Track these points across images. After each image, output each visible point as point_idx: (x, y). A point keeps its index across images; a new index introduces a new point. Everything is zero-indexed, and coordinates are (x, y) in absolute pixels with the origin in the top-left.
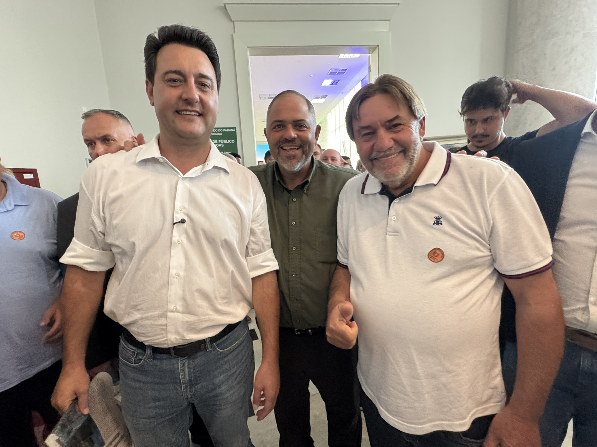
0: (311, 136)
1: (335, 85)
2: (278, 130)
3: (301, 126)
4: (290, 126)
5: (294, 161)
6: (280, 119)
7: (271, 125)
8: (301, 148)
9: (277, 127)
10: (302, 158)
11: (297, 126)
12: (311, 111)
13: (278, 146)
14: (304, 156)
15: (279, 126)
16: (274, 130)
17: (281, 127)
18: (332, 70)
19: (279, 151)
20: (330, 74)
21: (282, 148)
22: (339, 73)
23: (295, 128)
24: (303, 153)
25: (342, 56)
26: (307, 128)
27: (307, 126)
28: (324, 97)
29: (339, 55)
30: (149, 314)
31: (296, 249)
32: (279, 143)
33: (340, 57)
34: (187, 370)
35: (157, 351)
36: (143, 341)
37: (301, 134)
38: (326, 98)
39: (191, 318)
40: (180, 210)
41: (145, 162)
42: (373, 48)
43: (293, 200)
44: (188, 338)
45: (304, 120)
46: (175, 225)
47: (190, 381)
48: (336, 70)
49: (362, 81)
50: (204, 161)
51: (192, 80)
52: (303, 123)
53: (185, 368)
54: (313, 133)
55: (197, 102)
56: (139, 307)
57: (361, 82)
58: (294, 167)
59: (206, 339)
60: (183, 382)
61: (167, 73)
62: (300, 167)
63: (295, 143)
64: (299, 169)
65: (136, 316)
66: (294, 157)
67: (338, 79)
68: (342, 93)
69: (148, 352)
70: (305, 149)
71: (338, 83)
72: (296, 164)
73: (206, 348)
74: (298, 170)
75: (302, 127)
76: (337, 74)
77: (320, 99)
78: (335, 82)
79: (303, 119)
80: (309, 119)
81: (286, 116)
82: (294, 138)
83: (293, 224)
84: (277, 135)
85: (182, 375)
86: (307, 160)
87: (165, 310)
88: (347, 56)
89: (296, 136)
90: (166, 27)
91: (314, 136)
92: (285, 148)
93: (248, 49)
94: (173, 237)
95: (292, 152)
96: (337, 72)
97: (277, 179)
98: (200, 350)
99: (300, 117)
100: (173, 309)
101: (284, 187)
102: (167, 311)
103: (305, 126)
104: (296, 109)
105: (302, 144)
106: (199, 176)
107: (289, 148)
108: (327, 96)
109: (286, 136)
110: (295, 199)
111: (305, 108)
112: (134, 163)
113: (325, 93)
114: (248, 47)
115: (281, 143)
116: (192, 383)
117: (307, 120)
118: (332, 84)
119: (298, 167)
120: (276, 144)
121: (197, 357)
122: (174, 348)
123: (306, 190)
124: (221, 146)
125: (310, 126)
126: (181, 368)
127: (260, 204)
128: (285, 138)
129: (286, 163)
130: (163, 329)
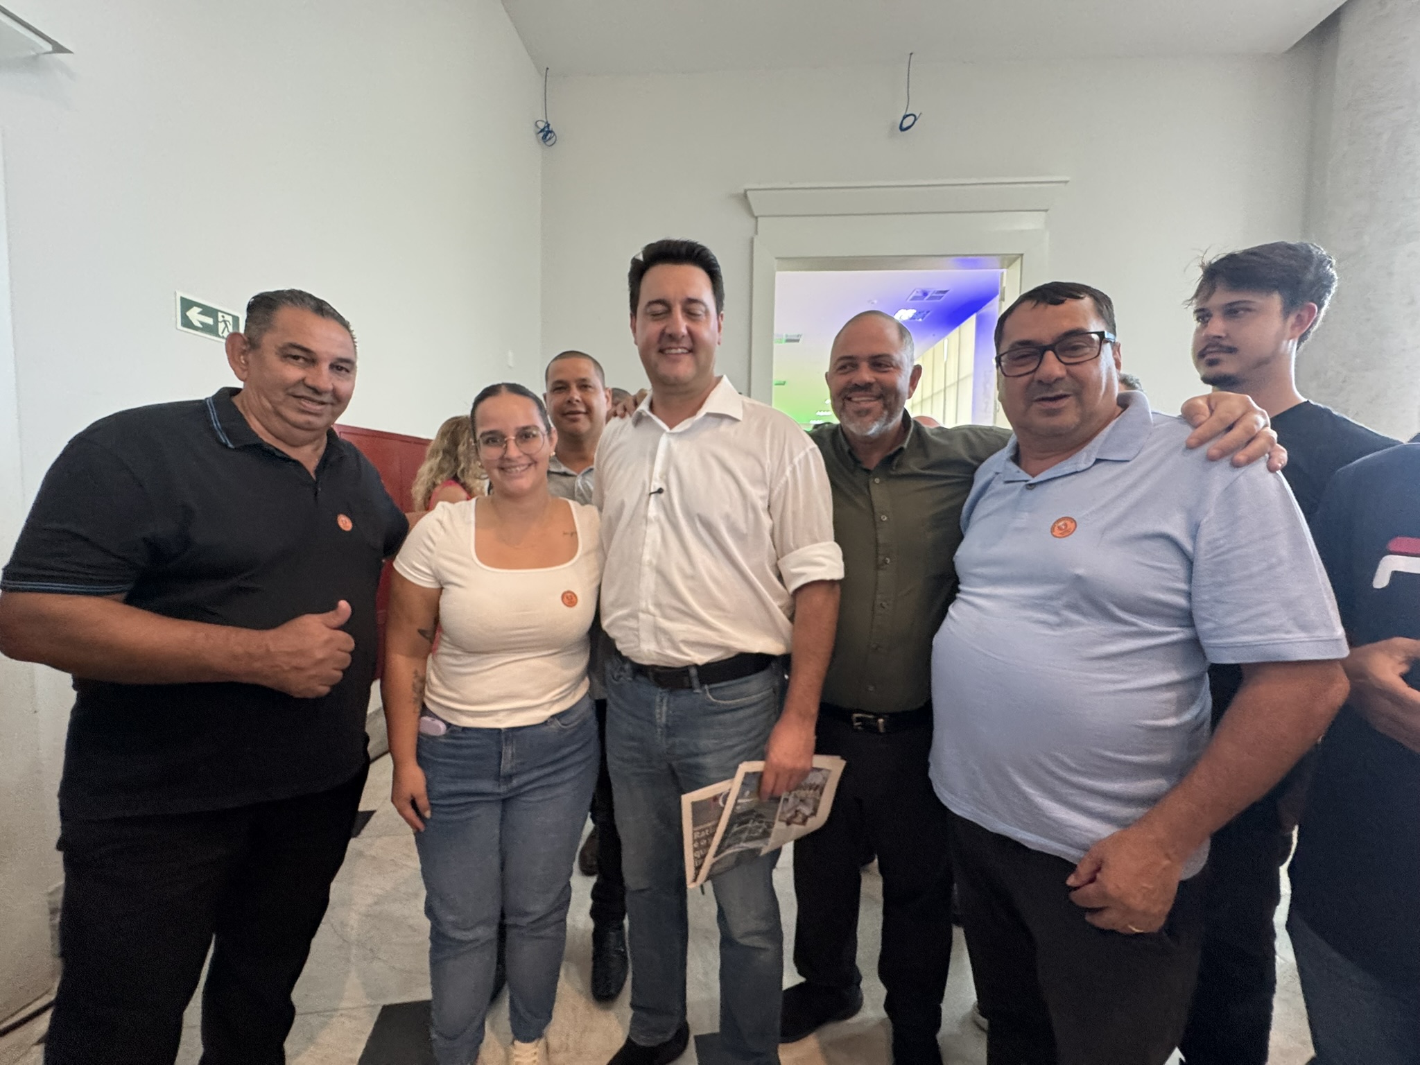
0: (901, 382)
2: (846, 371)
4: (864, 365)
5: (868, 419)
6: (851, 354)
8: (881, 399)
9: (846, 367)
10: (882, 416)
11: (876, 365)
12: (905, 341)
13: (845, 397)
14: (887, 413)
15: (849, 365)
16: (841, 372)
17: (852, 367)
19: (844, 404)
21: (849, 399)
23: (873, 367)
24: (885, 407)
26: (894, 368)
27: (896, 366)
32: (848, 392)
34: (665, 709)
40: (658, 477)
43: (875, 481)
45: (891, 356)
46: (652, 495)
47: (668, 726)
51: (678, 309)
52: (889, 360)
53: (663, 704)
54: (906, 376)
55: (683, 336)
58: (867, 429)
60: (659, 724)
61: (650, 303)
62: (878, 430)
63: (871, 391)
64: (877, 433)
66: (868, 412)
70: (889, 402)
73: (691, 686)
74: (874, 436)
75: (886, 367)
80: (900, 356)
82: (870, 383)
83: (883, 520)
84: (846, 379)
86: (894, 419)
89: (873, 380)
91: (909, 382)
92: (854, 399)
93: (776, 261)
94: (649, 512)
95: (866, 406)
99: (882, 349)
102: (637, 610)
103: (889, 364)
104: (880, 338)
105: (883, 393)
106: (689, 430)
107: (861, 399)
109: (857, 380)
110: (879, 481)
111: (895, 335)
114: (777, 258)
117: (896, 356)
119: (874, 429)
120: (844, 393)
122: (653, 669)
123: (896, 466)
125: (901, 366)
128: (856, 383)
129: (856, 424)
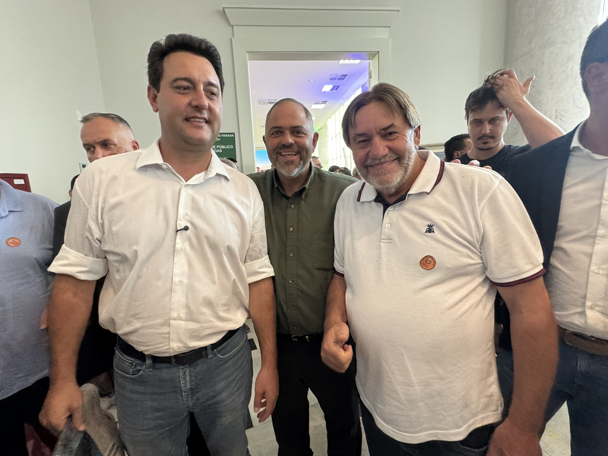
0: (308, 142)
1: (335, 91)
2: (276, 136)
3: (298, 132)
4: (288, 132)
5: (292, 167)
6: (278, 125)
7: (270, 131)
8: (299, 154)
9: (275, 133)
10: (299, 164)
11: (295, 132)
12: (309, 118)
13: (276, 152)
14: (302, 162)
15: (277, 132)
16: (273, 136)
17: (280, 133)
18: (332, 75)
19: (277, 157)
20: (330, 80)
21: (280, 153)
22: (339, 79)
23: (293, 134)
24: (301, 159)
25: (342, 62)
26: (305, 135)
27: (305, 133)
28: (324, 102)
29: (339, 61)
30: (151, 323)
31: (293, 255)
32: (278, 149)
33: (340, 63)
34: (188, 378)
35: (157, 360)
36: (144, 351)
37: (298, 140)
38: (326, 104)
39: (193, 326)
40: (183, 217)
41: (146, 168)
42: (373, 55)
43: (291, 206)
44: (190, 346)
45: (301, 127)
46: (179, 232)
47: (191, 389)
48: (337, 75)
49: (362, 86)
50: (206, 167)
51: (202, 87)
52: (301, 130)
53: (186, 376)
54: (311, 139)
55: (206, 109)
56: (140, 316)
57: (361, 88)
58: (292, 172)
59: (208, 346)
60: (184, 390)
61: (176, 80)
62: (298, 173)
63: (293, 149)
64: (297, 174)
65: (137, 324)
66: (292, 162)
67: (339, 85)
68: (343, 99)
69: (149, 362)
70: (303, 155)
71: (338, 89)
72: (294, 169)
73: (207, 356)
74: (295, 176)
75: (300, 134)
76: (337, 80)
77: (320, 105)
78: (335, 88)
79: (300, 125)
80: (307, 126)
81: (284, 122)
82: (291, 144)
83: (291, 231)
84: (276, 141)
85: (183, 383)
86: (305, 166)
87: (167, 318)
88: (347, 62)
89: (293, 142)
90: (174, 36)
91: (312, 143)
92: (283, 154)
93: (247, 53)
94: (176, 244)
95: (289, 158)
96: (337, 78)
97: (276, 185)
98: (201, 357)
99: (297, 123)
100: (177, 317)
101: (282, 193)
102: (169, 319)
103: (302, 132)
104: (294, 116)
105: (299, 150)
106: (202, 183)
107: (287, 153)
108: (327, 102)
109: (284, 142)
110: (293, 206)
111: (303, 115)
112: (135, 169)
113: (325, 98)
115: (278, 148)
116: (193, 391)
117: (305, 127)
118: (332, 90)
119: (295, 172)
120: (275, 150)
121: (198, 365)
122: (175, 356)
123: (304, 197)
124: (219, 152)
125: (308, 133)
126: (182, 376)
127: (259, 211)
128: (284, 143)
129: (284, 169)
130: (165, 338)
